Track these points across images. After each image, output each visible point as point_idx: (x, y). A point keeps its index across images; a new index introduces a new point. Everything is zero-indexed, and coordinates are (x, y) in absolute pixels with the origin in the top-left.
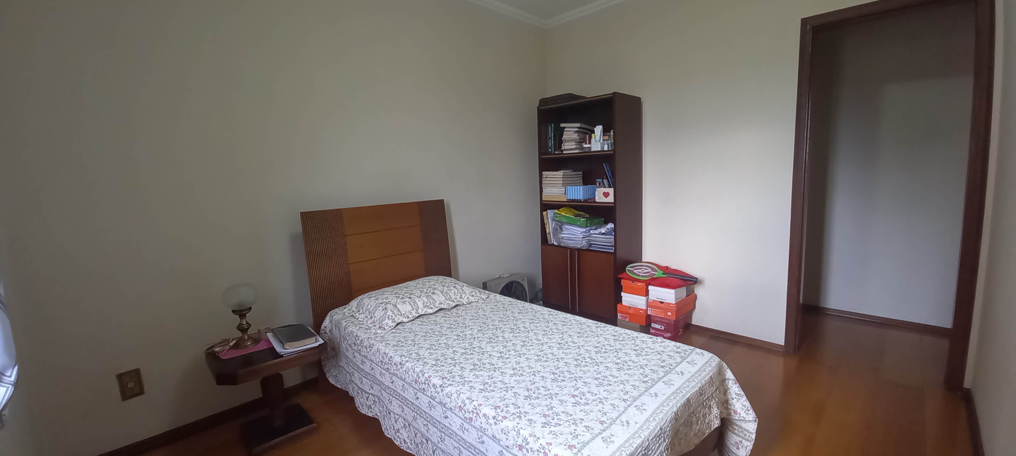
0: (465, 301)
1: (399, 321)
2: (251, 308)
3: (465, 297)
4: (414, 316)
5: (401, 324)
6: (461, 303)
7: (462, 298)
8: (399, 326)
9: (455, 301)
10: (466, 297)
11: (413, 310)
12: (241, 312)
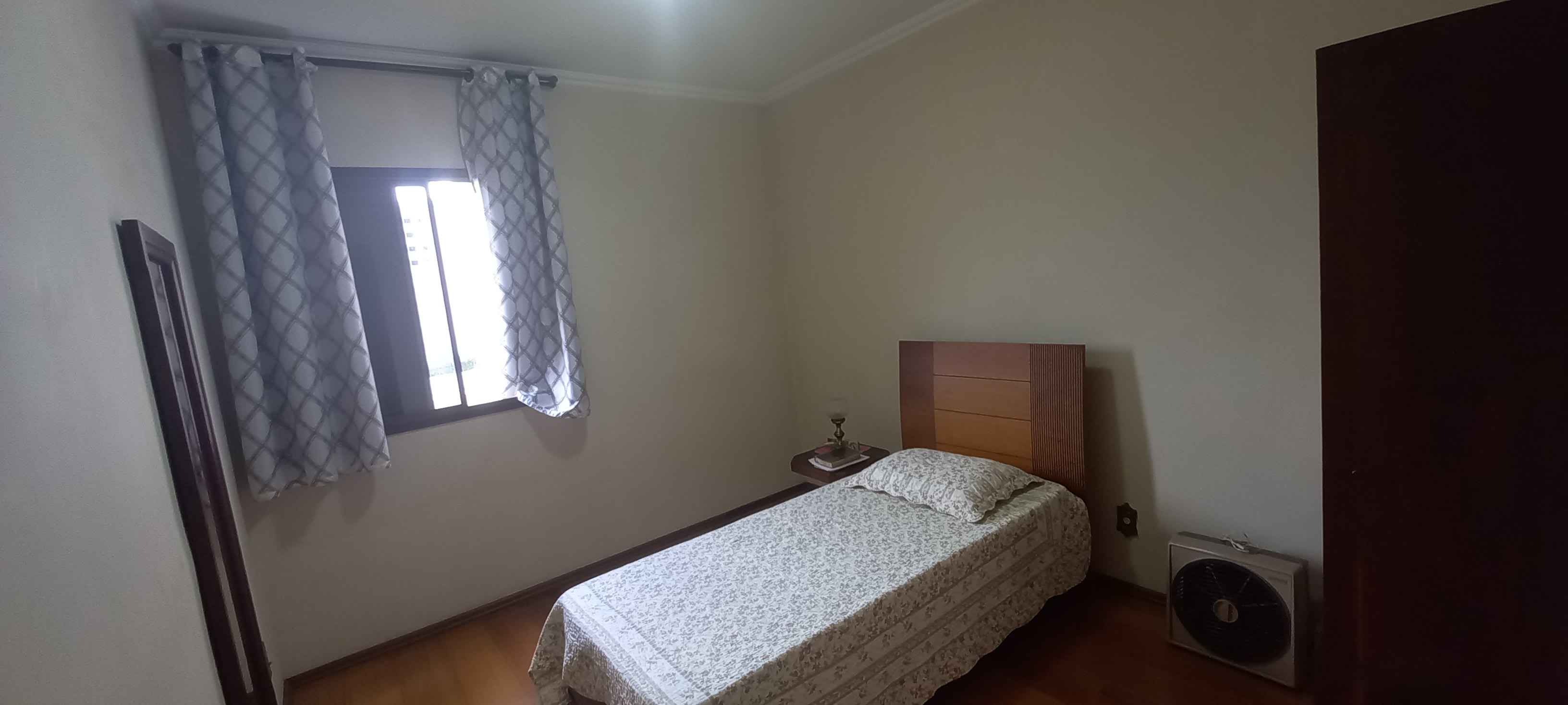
0: (940, 507)
1: (863, 485)
2: (843, 420)
3: (945, 502)
4: (877, 488)
5: (862, 490)
6: (933, 506)
7: (940, 501)
8: (857, 491)
9: (928, 499)
10: (946, 504)
11: (882, 481)
12: (839, 421)
